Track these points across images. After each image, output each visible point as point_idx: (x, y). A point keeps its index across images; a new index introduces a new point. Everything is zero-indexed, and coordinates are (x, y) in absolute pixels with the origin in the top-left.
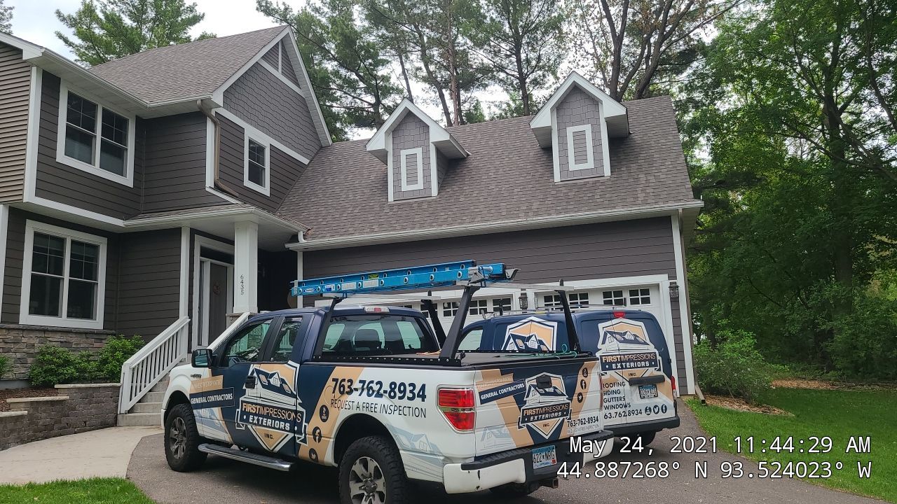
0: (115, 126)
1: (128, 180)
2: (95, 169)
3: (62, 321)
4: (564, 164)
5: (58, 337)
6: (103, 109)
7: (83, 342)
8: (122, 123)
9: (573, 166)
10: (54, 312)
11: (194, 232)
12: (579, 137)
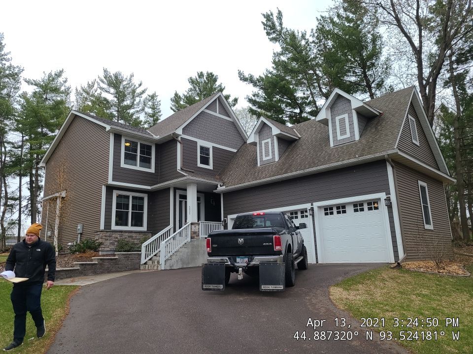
0: (146, 149)
1: (152, 170)
2: (138, 168)
3: (129, 228)
4: (335, 137)
5: (127, 234)
6: (140, 144)
7: (138, 236)
8: (149, 148)
9: (339, 137)
10: (126, 225)
11: (175, 189)
12: (342, 121)
